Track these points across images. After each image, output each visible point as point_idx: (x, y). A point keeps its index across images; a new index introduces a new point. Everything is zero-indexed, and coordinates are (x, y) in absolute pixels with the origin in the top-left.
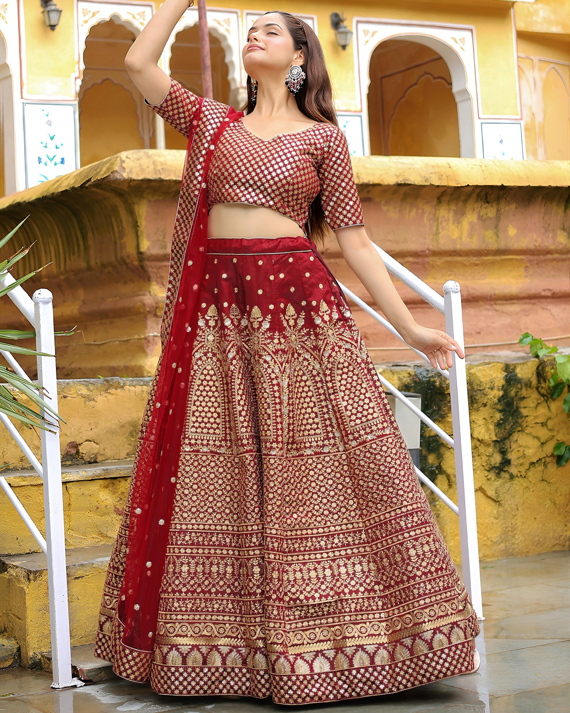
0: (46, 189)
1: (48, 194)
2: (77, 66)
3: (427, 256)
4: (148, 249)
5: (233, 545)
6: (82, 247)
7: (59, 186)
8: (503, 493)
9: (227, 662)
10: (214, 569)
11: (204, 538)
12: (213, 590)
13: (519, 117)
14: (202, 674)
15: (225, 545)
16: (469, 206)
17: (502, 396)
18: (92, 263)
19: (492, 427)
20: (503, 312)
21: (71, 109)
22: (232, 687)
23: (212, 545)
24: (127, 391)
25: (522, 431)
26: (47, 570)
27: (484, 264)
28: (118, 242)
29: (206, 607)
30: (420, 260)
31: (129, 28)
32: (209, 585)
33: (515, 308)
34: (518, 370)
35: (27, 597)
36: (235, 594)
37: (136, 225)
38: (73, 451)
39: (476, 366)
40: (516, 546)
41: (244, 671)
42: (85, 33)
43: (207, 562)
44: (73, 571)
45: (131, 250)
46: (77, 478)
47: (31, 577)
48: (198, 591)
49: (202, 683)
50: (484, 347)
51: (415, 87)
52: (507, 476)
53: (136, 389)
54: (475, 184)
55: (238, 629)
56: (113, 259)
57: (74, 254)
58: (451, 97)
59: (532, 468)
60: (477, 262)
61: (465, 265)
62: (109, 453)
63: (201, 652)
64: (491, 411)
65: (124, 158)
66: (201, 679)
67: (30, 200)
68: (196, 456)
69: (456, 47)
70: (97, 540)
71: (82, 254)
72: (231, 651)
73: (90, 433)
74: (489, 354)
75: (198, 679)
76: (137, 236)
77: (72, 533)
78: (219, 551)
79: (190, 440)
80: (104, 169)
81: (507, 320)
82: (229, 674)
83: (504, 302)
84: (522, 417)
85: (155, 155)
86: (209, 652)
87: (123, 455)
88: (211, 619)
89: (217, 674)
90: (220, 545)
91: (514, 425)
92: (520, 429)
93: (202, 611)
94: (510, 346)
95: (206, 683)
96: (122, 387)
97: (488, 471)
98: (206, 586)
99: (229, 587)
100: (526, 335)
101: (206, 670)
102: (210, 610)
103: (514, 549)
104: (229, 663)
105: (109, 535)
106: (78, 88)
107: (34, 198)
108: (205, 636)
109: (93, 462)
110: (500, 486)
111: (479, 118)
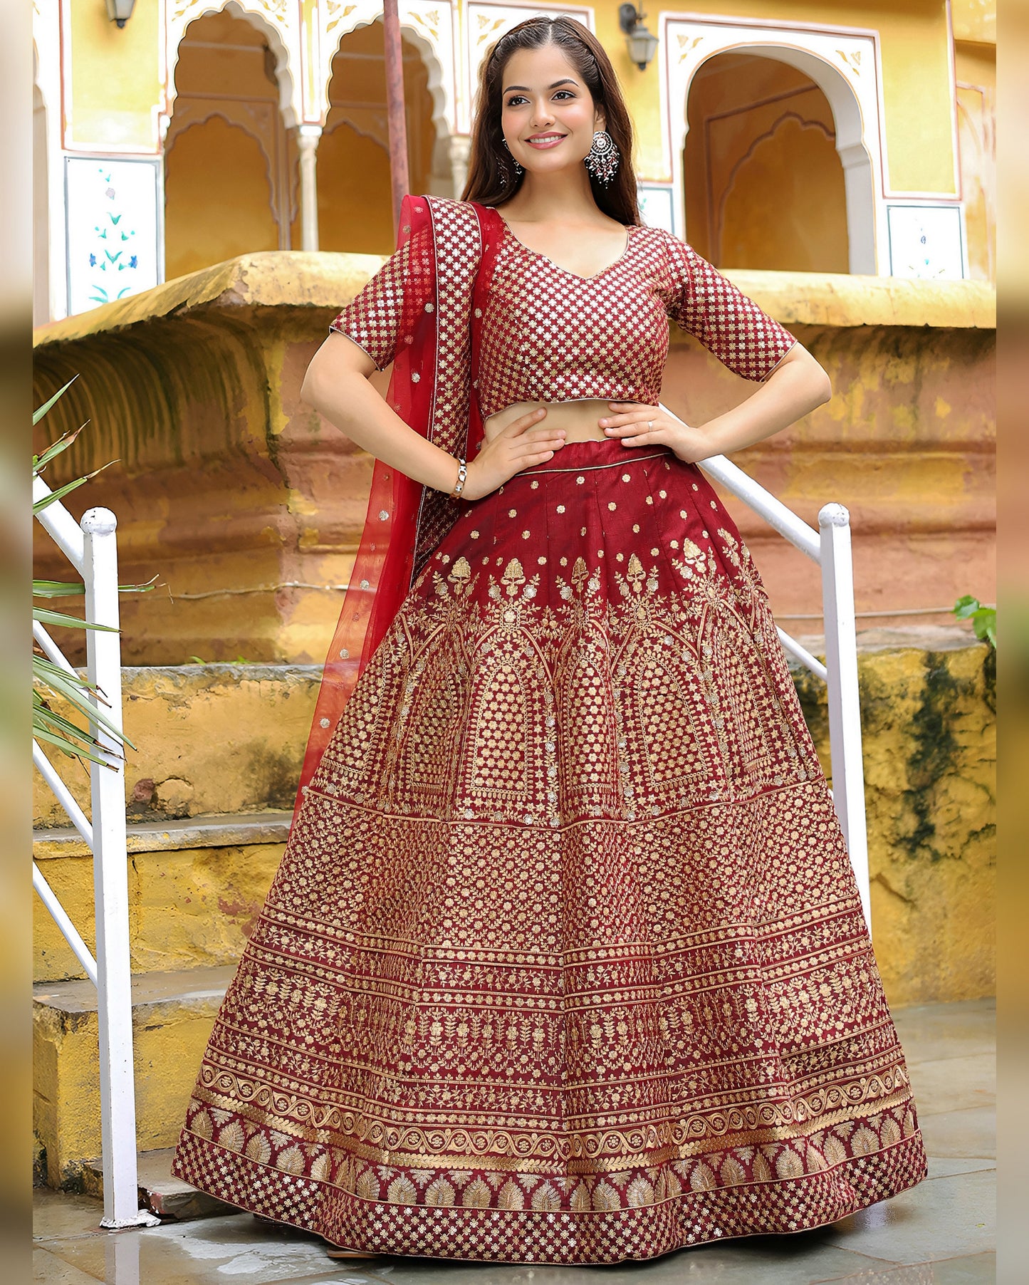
0: (104, 318)
1: (108, 327)
2: (162, 92)
3: (787, 451)
4: (287, 429)
5: (546, 990)
6: (167, 425)
7: (129, 314)
8: (920, 886)
9: (534, 1204)
10: (512, 1033)
11: (495, 977)
12: (510, 1072)
13: (956, 196)
14: (488, 1224)
15: (532, 991)
16: (867, 360)
17: (922, 710)
18: (186, 454)
19: (901, 766)
20: (923, 555)
21: (150, 169)
22: (543, 1249)
23: (508, 991)
24: (245, 689)
25: (956, 774)
26: (96, 1012)
27: (891, 467)
28: (232, 416)
29: (497, 1101)
30: (774, 457)
31: (257, 26)
32: (502, 1062)
33: (945, 547)
34: (950, 664)
35: (60, 1061)
36: (549, 1080)
37: (265, 388)
38: (147, 796)
39: (875, 655)
40: (942, 983)
41: (565, 1218)
42: (177, 32)
43: (500, 1021)
44: (142, 1016)
45: (254, 431)
46: (154, 846)
47: (68, 1024)
48: (484, 1072)
49: (489, 1239)
50: (888, 617)
51: (770, 138)
52: (927, 854)
53: (262, 687)
54: (877, 322)
55: (553, 1143)
56: (223, 446)
57: (153, 435)
58: (835, 158)
59: (973, 843)
60: (879, 464)
61: (857, 469)
62: (210, 800)
63: (488, 1184)
64: (901, 737)
65: (245, 266)
66: (488, 1232)
67: (77, 337)
68: (484, 828)
69: (845, 69)
70: (187, 959)
71: (167, 438)
72: (541, 1183)
73: (177, 764)
74: (898, 630)
75: (482, 1232)
76: (267, 408)
77: (141, 944)
78: (519, 1002)
79: (473, 799)
80: (210, 286)
81: (931, 569)
82: (537, 1225)
83: (925, 536)
84: (956, 749)
85: (302, 262)
86: (502, 1184)
87: (236, 804)
88: (506, 1125)
89: (515, 1225)
90: (522, 990)
91: (942, 762)
92: (952, 770)
93: (489, 1109)
94: (935, 616)
95: (495, 1240)
96: (237, 682)
97: (894, 845)
98: (498, 1064)
99: (537, 1066)
100: (967, 601)
101: (496, 1216)
102: (504, 1107)
103: (937, 988)
104: (536, 1205)
105: (209, 950)
106: (164, 133)
107: (82, 333)
108: (495, 1154)
109: (182, 816)
110: (915, 873)
111: (884, 197)
